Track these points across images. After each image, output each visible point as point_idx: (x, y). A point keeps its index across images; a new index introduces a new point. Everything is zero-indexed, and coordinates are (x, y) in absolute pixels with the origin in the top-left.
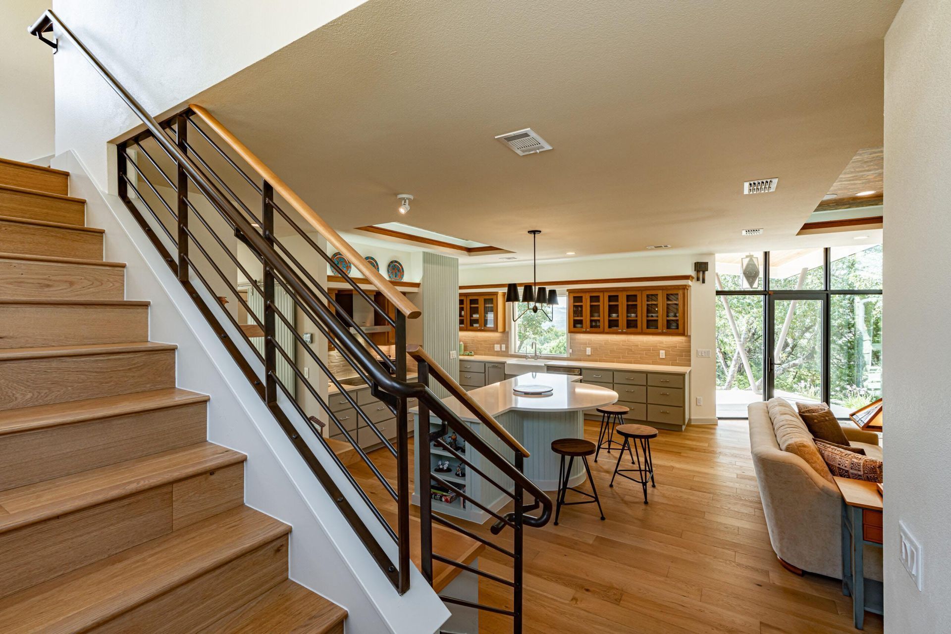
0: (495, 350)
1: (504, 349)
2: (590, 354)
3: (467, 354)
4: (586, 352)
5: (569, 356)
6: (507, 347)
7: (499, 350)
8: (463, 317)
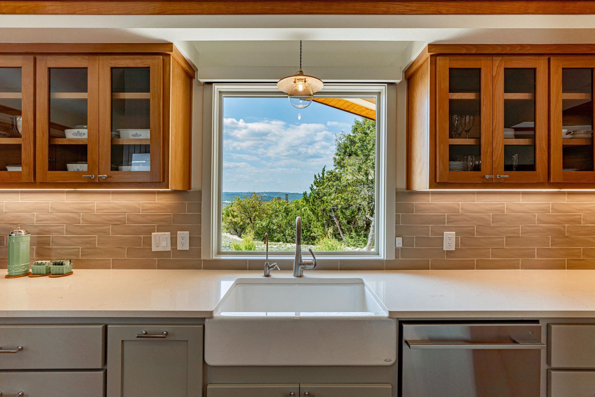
0: (154, 249)
1: (183, 243)
2: (453, 249)
3: (43, 269)
4: (442, 245)
5: (393, 258)
6: (195, 240)
7: (169, 249)
8: (18, 136)
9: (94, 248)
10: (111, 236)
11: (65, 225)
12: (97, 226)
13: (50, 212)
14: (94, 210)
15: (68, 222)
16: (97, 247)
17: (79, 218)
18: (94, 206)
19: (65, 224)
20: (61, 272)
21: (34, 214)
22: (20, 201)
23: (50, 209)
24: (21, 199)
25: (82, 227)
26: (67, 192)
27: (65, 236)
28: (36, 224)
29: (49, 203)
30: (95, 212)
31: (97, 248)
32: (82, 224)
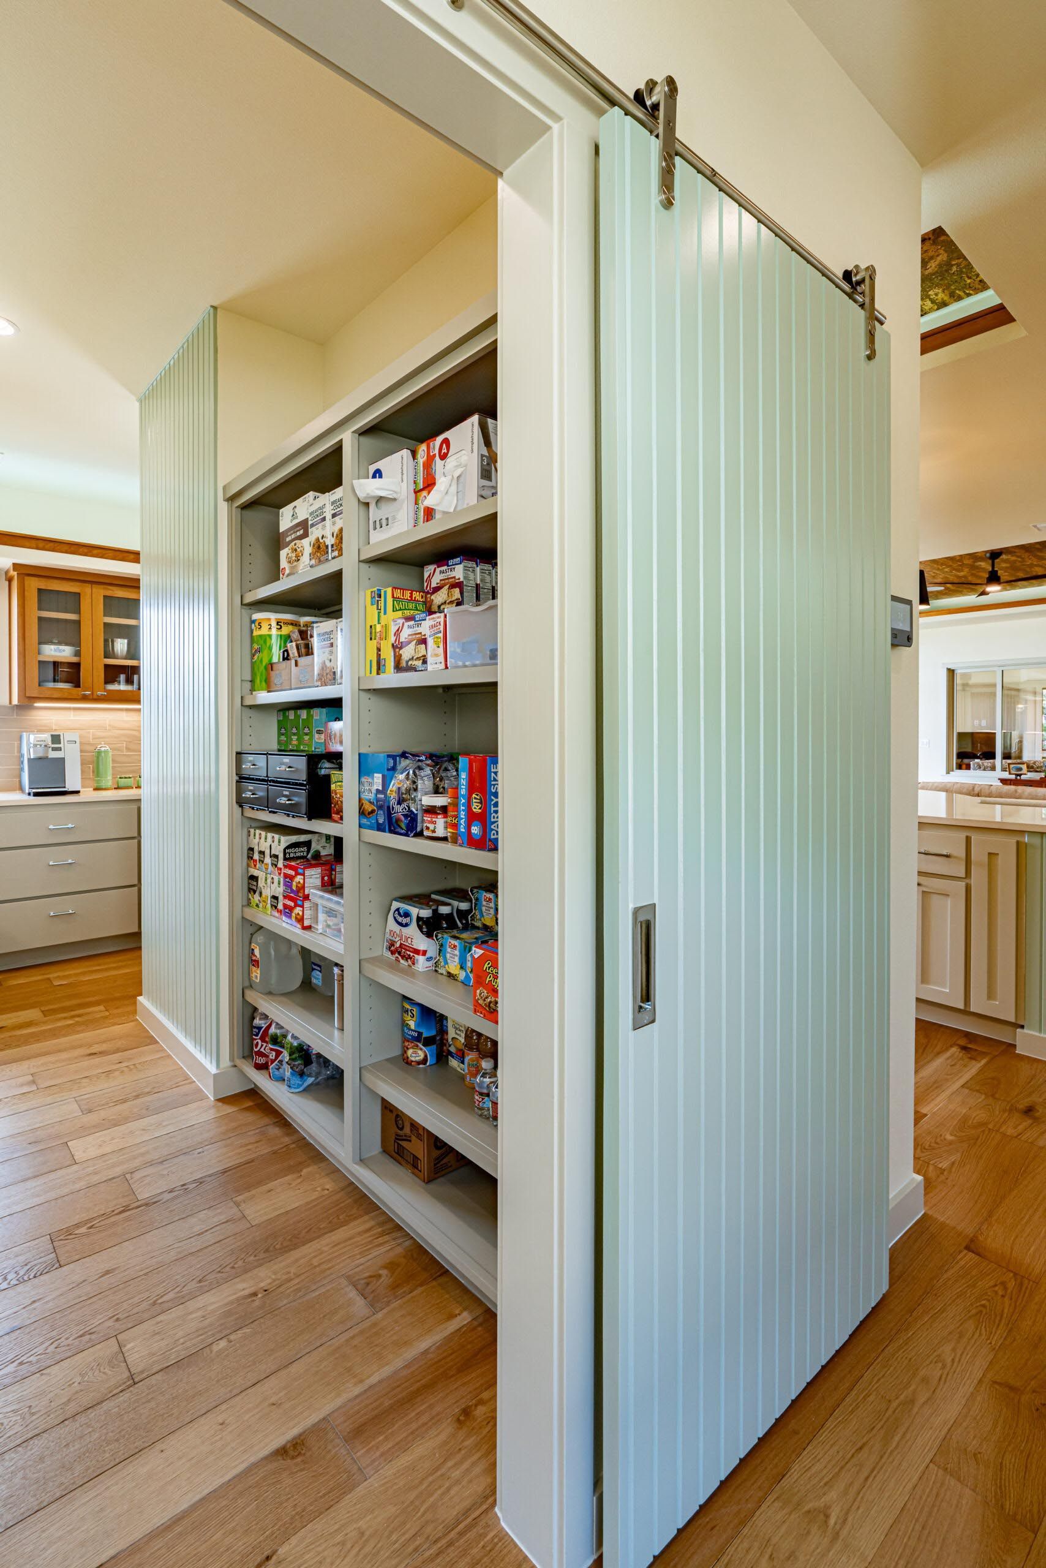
13: (106, 729)
15: (127, 740)
21: (91, 732)
24: (74, 715)
28: (92, 741)
29: (106, 720)
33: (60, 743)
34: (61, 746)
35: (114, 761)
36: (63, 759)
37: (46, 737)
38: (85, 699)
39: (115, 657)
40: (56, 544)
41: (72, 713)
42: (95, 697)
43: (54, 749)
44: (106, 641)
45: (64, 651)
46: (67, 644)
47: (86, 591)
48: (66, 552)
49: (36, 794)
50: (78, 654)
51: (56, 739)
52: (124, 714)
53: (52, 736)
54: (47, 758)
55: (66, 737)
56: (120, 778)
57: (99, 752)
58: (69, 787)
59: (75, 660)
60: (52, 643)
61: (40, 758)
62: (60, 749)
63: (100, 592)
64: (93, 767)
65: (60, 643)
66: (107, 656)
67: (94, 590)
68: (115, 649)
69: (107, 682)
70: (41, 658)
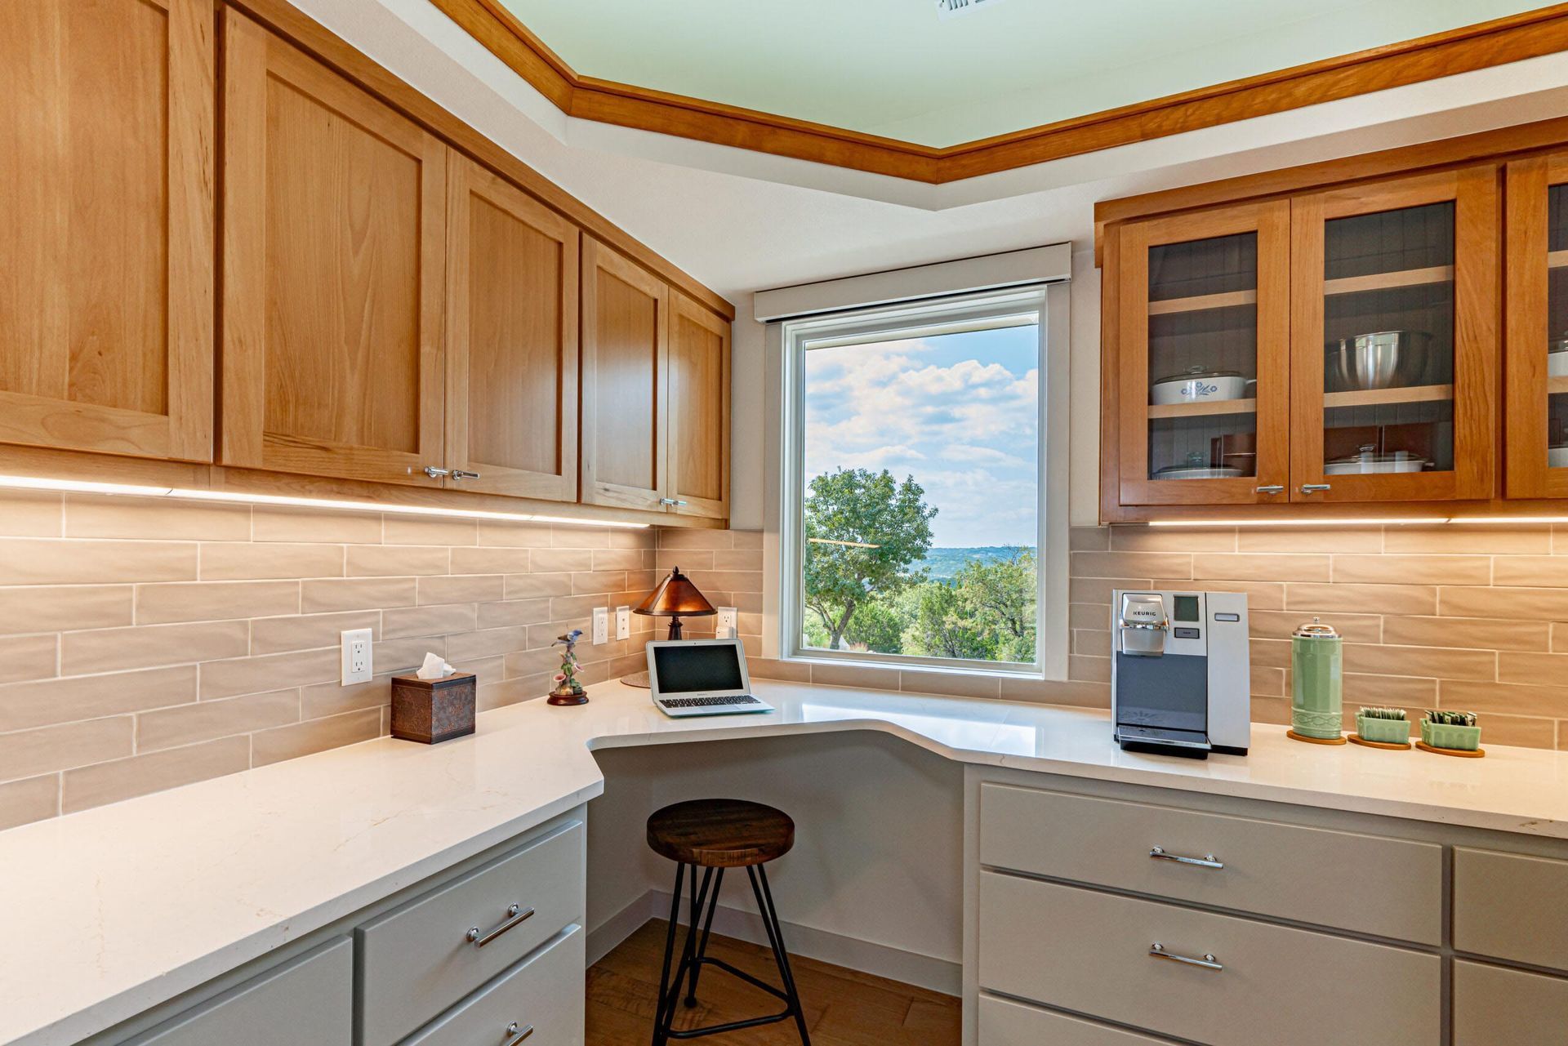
9: (1485, 685)
10: (1551, 653)
11: (1382, 616)
12: (1496, 624)
13: (1331, 580)
14: (1489, 579)
15: (1390, 610)
16: (1497, 682)
17: (1431, 600)
18: (1488, 567)
19: (1382, 613)
20: (1467, 745)
21: (1281, 586)
22: (1239, 552)
23: (1331, 573)
24: (1240, 547)
25: (1441, 624)
26: (1389, 529)
27: (1382, 645)
28: (1287, 610)
29: (1328, 557)
30: (1492, 582)
31: (1499, 685)
32: (1441, 615)
33: (1197, 619)
34: (1199, 625)
35: (1347, 663)
36: (1204, 660)
37: (1161, 602)
38: (1266, 504)
39: (1354, 383)
40: (1191, 108)
41: (1236, 540)
42: (1296, 497)
43: (1180, 633)
44: (1331, 350)
45: (1214, 389)
46: (1223, 373)
47: (1270, 221)
48: (1219, 121)
49: (1130, 747)
50: (1250, 392)
51: (1186, 607)
52: (1381, 540)
53: (1178, 600)
54: (1161, 656)
55: (1213, 603)
56: (1369, 715)
57: (1306, 642)
58: (1219, 734)
59: (1243, 407)
60: (1188, 376)
61: (1142, 656)
62: (1195, 634)
63: (1313, 214)
64: (1289, 674)
65: (1207, 374)
66: (1331, 385)
67: (1297, 212)
68: (1359, 368)
69: (1329, 459)
70: (1159, 413)
